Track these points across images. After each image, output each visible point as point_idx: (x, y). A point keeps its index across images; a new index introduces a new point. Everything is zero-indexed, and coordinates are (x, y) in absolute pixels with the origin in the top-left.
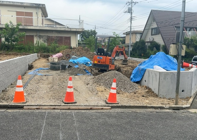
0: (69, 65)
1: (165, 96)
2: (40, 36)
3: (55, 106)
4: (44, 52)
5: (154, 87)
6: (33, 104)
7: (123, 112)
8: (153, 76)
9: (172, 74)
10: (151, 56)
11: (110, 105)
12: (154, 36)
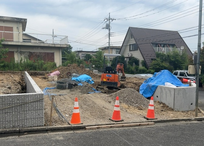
1: (179, 109)
2: (22, 52)
3: (110, 124)
4: (31, 70)
7: (167, 126)
8: (166, 92)
10: (155, 73)
11: (153, 120)
12: (132, 52)
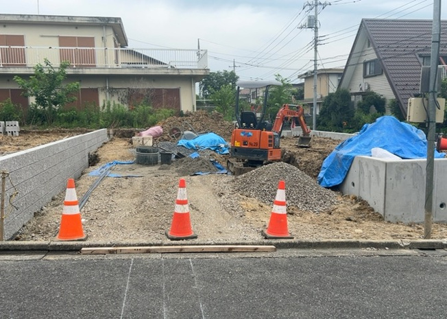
0: (179, 154)
1: (399, 218)
2: (113, 89)
3: (150, 245)
4: (123, 125)
5: (374, 197)
6: (101, 242)
7: (304, 257)
8: (370, 172)
9: (414, 166)
10: (365, 126)
11: (274, 241)
12: (369, 81)
